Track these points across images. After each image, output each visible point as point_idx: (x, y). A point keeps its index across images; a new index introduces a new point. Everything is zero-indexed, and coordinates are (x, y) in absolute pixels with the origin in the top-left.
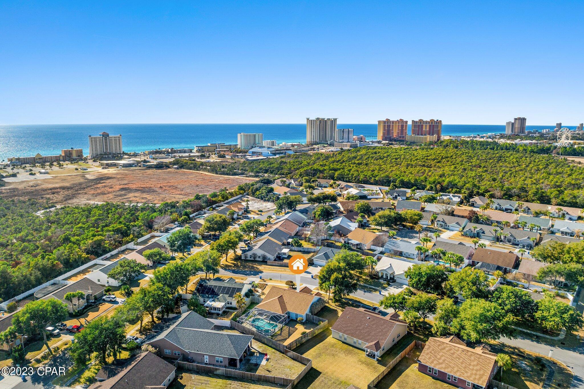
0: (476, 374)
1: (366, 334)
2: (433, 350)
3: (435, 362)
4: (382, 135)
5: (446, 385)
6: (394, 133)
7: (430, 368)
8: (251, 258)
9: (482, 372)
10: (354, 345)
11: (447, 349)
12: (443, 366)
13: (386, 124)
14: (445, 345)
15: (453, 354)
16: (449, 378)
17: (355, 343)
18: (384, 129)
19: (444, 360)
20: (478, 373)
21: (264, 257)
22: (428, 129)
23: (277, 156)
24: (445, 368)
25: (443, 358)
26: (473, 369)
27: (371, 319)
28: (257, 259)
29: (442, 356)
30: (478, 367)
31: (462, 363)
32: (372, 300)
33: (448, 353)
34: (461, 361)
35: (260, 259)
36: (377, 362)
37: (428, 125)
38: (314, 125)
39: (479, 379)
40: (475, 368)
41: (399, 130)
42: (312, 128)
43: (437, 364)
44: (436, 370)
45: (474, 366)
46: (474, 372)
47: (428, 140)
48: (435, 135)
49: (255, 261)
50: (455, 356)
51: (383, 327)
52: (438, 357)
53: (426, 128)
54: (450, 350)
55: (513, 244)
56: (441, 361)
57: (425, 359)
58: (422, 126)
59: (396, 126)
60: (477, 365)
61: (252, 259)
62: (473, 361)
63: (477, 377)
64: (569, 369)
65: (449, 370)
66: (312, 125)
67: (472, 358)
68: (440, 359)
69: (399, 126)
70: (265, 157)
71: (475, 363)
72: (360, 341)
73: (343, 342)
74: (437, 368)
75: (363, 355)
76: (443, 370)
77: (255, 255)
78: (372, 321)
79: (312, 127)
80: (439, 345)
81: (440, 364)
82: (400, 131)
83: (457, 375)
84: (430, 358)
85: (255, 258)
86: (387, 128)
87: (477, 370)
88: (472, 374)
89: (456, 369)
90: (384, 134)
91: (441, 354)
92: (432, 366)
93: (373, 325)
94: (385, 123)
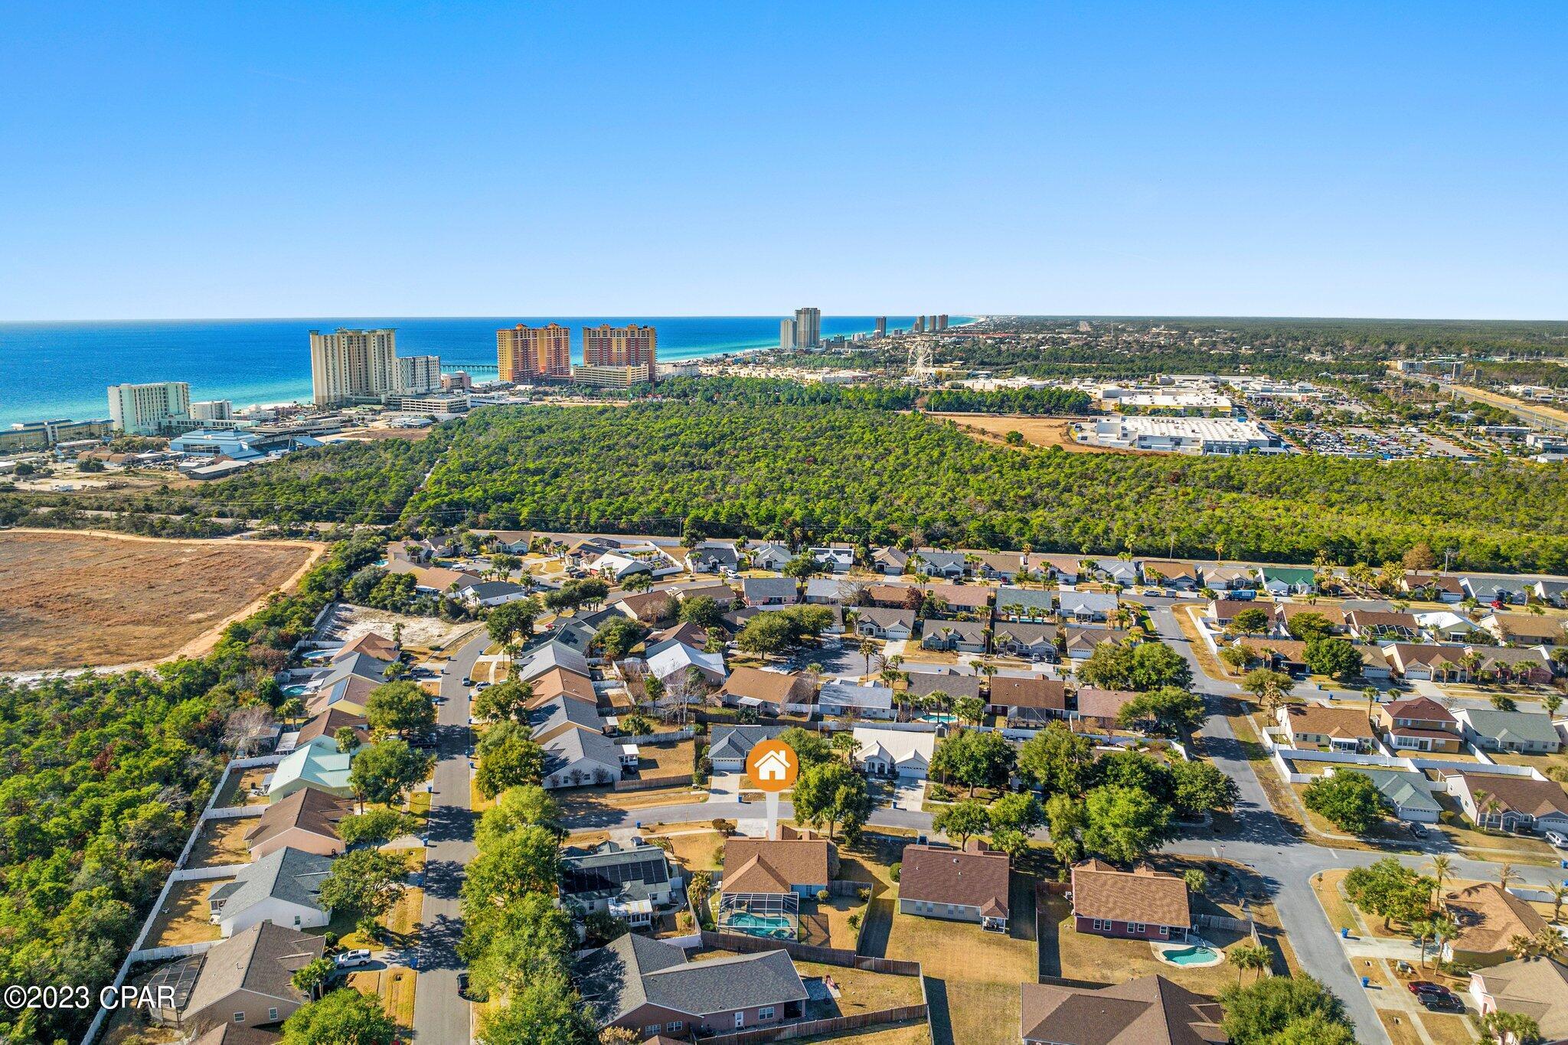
0: (1170, 912)
1: (968, 892)
2: (1090, 890)
3: (1103, 909)
4: (510, 367)
5: (1130, 942)
6: (539, 361)
7: (1098, 922)
8: (566, 782)
9: (1176, 907)
10: (950, 916)
11: (1110, 882)
12: (1118, 911)
13: (519, 339)
14: (1104, 877)
15: (1123, 888)
16: (1131, 930)
17: (951, 912)
18: (516, 353)
19: (1115, 902)
20: (1172, 909)
21: (600, 775)
22: (624, 350)
23: (274, 456)
24: (1122, 915)
25: (1111, 900)
26: (1162, 906)
27: (961, 862)
28: (584, 782)
29: (1108, 896)
30: (1168, 900)
31: (1142, 900)
32: (896, 824)
33: (1115, 889)
34: (1139, 897)
35: (591, 781)
36: (1008, 936)
37: (623, 339)
38: (333, 350)
39: (1178, 918)
40: (1165, 902)
41: (550, 352)
42: (330, 358)
43: (1106, 913)
44: (1108, 923)
45: (1160, 899)
46: (1166, 909)
47: (629, 377)
48: (643, 365)
49: (578, 789)
50: (1126, 891)
51: (990, 871)
52: (1104, 899)
53: (619, 347)
54: (1116, 883)
55: (1019, 655)
56: (1110, 905)
57: (1085, 909)
58: (610, 341)
59: (542, 341)
60: (1165, 896)
61: (570, 783)
62: (1157, 892)
63: (1174, 915)
64: (1250, 868)
65: (1130, 915)
66: (330, 351)
67: (1153, 888)
68: (1107, 902)
69: (549, 341)
70: (244, 463)
71: (1161, 894)
72: (961, 907)
73: (927, 917)
74: (1110, 918)
75: (978, 930)
76: (1120, 920)
77: (576, 774)
78: (964, 865)
79: (330, 355)
80: (1095, 880)
81: (1111, 910)
82: (553, 356)
83: (1145, 921)
84: (1092, 905)
85: (577, 781)
86: (523, 348)
87: (1168, 905)
88: (1164, 913)
89: (1138, 912)
90: (515, 365)
91: (1105, 893)
92: (1101, 917)
93: (970, 871)
94: (516, 336)
